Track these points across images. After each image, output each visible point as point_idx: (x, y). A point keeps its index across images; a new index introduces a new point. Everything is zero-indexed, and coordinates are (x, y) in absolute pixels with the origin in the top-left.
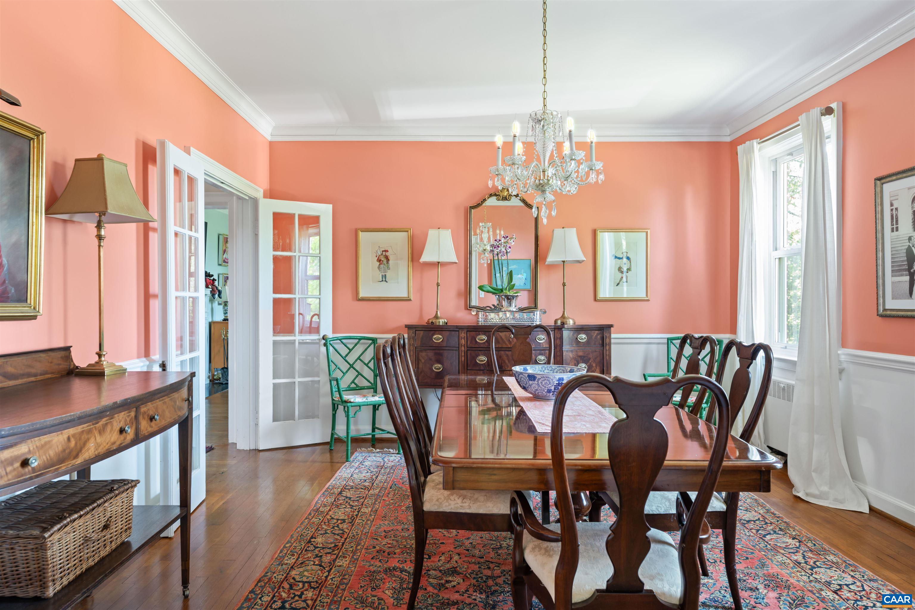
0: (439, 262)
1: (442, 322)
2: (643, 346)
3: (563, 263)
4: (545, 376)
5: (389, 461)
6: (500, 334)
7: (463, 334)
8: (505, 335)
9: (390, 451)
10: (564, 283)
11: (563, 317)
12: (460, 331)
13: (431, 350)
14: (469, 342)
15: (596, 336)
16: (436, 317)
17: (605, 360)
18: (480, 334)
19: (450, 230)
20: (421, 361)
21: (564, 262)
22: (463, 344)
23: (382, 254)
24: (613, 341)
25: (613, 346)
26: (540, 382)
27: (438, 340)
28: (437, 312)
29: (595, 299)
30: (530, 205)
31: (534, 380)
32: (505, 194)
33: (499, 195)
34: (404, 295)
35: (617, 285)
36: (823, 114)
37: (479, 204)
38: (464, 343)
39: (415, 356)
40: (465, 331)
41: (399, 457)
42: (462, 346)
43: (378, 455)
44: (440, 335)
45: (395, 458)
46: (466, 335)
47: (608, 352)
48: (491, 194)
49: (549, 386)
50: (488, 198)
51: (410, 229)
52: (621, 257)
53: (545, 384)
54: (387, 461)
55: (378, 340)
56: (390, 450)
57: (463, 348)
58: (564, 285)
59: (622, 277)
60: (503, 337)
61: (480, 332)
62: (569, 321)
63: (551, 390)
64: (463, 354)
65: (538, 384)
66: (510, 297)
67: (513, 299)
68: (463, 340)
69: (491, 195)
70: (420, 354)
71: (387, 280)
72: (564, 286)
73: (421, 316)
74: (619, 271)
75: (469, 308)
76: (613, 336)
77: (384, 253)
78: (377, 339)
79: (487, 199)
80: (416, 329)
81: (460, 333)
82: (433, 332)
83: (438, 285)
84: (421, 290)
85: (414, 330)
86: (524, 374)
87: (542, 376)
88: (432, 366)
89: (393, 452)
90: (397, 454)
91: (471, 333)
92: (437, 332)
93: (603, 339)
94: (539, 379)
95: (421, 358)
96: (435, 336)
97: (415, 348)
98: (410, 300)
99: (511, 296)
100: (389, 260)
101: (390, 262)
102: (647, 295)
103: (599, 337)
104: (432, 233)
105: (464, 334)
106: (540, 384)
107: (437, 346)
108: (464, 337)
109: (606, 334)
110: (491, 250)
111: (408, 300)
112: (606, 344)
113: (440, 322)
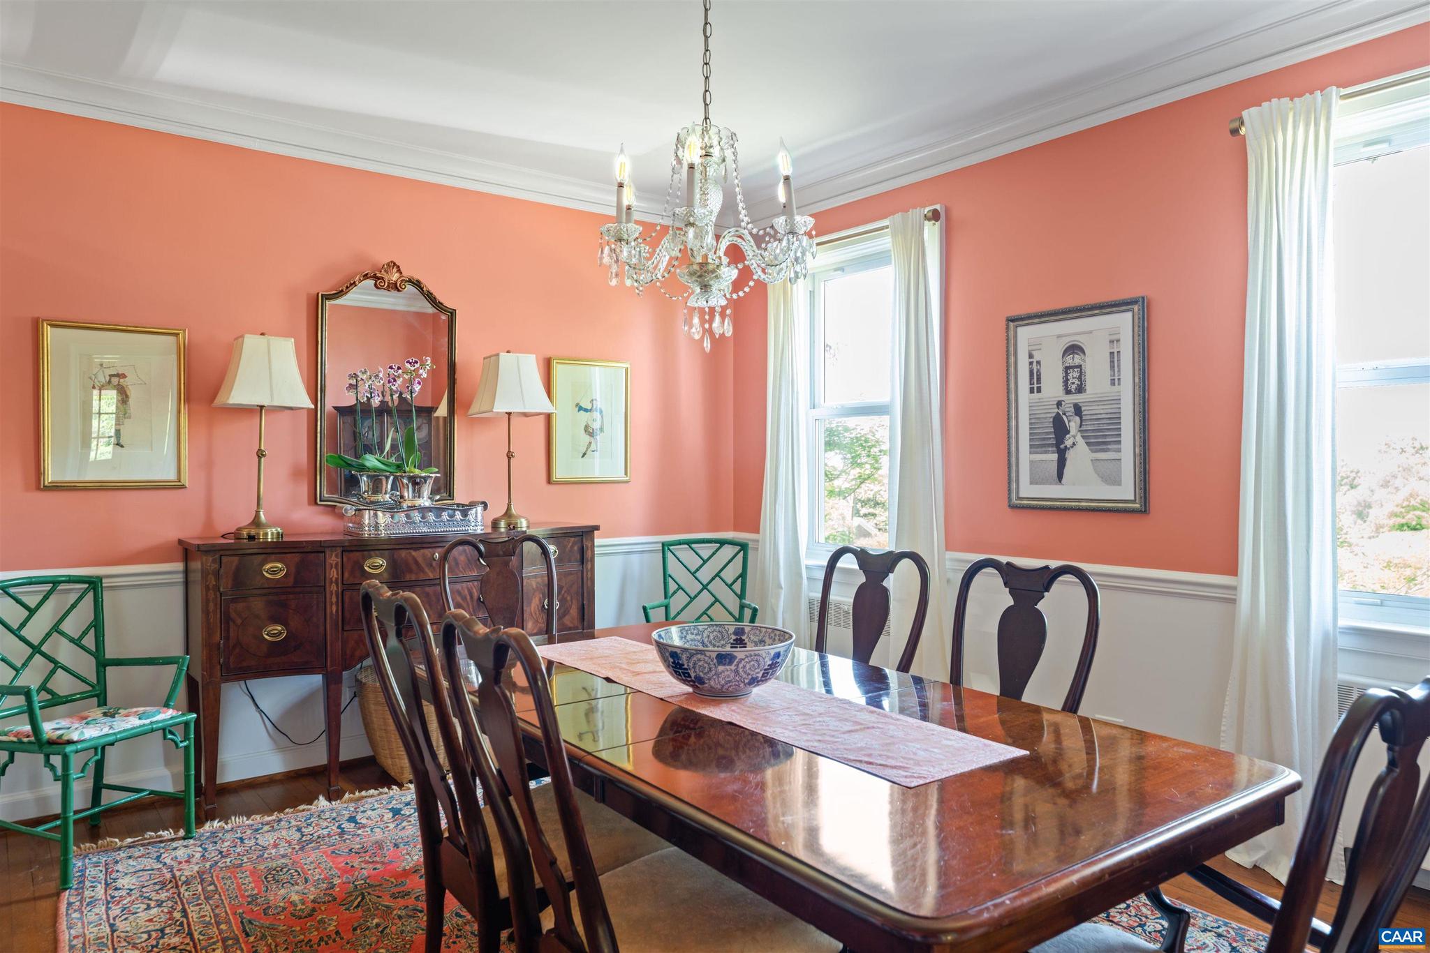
0: (262, 407)
1: (272, 534)
2: (621, 557)
3: (507, 416)
4: (752, 653)
5: (180, 863)
6: (414, 553)
7: (333, 558)
8: (423, 555)
9: (160, 836)
10: (509, 452)
11: (508, 514)
12: (328, 553)
13: (260, 595)
14: (346, 575)
15: (572, 547)
16: (256, 523)
17: (585, 588)
18: (371, 557)
19: (293, 340)
20: (234, 622)
21: (509, 414)
22: (334, 579)
23: (110, 382)
24: (597, 551)
25: (597, 559)
26: (741, 665)
27: (274, 573)
28: (257, 513)
29: (549, 481)
30: (441, 304)
31: (730, 663)
32: (394, 279)
33: (383, 278)
34: (169, 475)
35: (583, 456)
36: (927, 218)
37: (342, 291)
38: (335, 576)
39: (218, 611)
40: (339, 550)
41: (195, 845)
42: (331, 582)
43: (136, 852)
44: (279, 561)
45: (189, 851)
46: (339, 560)
47: (589, 573)
48: (367, 274)
49: (757, 671)
50: (360, 281)
51: (184, 331)
52: (589, 408)
53: (750, 669)
54: (175, 864)
55: (103, 581)
56: (161, 833)
57: (334, 587)
58: (510, 456)
59: (590, 443)
60: (420, 560)
61: (372, 553)
62: (521, 523)
63: (757, 677)
64: (334, 600)
65: (736, 671)
66: (418, 480)
67: (426, 482)
68: (334, 570)
69: (366, 277)
70: (232, 606)
71: (122, 442)
72: (509, 458)
73: (209, 522)
74: (586, 431)
75: (321, 501)
76: (597, 542)
77: (115, 380)
78: (100, 578)
79: (357, 283)
80: (222, 553)
81: (327, 556)
82: (263, 556)
83: (260, 454)
84: (207, 465)
85: (217, 556)
86: (708, 654)
87: (747, 653)
88: (261, 629)
89: (169, 837)
90: (184, 838)
91: (352, 555)
92: (273, 557)
93: (582, 551)
94: (742, 660)
95: (233, 615)
96: (268, 566)
97: (219, 596)
98: (183, 487)
99: (421, 477)
100: (127, 396)
101: (131, 402)
102: (626, 473)
103: (576, 548)
104: (252, 343)
105: (336, 556)
106: (741, 670)
107: (272, 586)
108: (337, 564)
109: (587, 543)
110: (350, 384)
111: (178, 486)
112: (587, 559)
113: (266, 534)
